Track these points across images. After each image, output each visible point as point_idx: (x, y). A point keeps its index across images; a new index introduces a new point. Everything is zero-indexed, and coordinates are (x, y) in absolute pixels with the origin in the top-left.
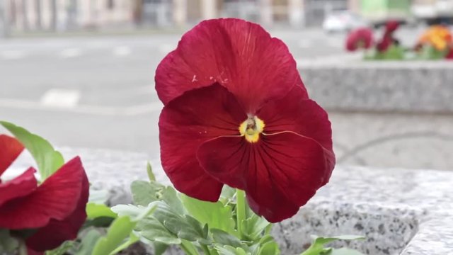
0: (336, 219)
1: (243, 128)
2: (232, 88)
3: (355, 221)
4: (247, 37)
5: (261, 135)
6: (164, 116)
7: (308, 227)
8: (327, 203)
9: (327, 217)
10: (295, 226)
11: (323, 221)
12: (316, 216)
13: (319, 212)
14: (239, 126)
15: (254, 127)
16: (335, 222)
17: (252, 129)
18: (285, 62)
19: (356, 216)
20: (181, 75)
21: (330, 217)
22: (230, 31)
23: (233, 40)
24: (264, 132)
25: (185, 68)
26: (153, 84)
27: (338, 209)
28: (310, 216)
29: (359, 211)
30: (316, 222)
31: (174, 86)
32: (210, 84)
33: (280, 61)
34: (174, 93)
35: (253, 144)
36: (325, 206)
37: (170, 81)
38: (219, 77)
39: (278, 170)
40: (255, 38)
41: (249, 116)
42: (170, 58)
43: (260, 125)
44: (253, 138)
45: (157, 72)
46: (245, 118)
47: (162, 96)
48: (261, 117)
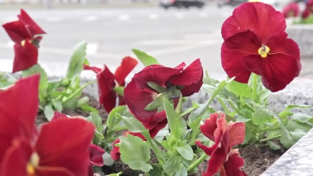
0: (294, 100)
1: (260, 51)
2: (256, 33)
3: (304, 101)
4: (265, 10)
5: (268, 54)
6: (224, 45)
7: (279, 104)
8: (289, 92)
9: (290, 99)
10: (273, 104)
11: (287, 101)
12: (284, 99)
13: (286, 97)
14: (258, 50)
15: (264, 50)
16: (293, 102)
17: (264, 51)
18: (280, 21)
19: (305, 98)
20: (233, 27)
21: (291, 99)
22: (257, 8)
23: (258, 12)
24: (270, 52)
25: (235, 24)
26: (220, 31)
27: (296, 95)
28: (280, 99)
29: (307, 96)
30: (283, 102)
31: (229, 31)
32: (246, 31)
33: (279, 21)
34: (229, 35)
35: (264, 58)
36: (288, 94)
37: (229, 30)
38: (250, 28)
39: (276, 70)
40: (268, 11)
41: (263, 45)
42: (229, 20)
43: (268, 49)
44: (264, 55)
45: (223, 25)
46: (260, 46)
47: (223, 36)
48: (268, 46)
